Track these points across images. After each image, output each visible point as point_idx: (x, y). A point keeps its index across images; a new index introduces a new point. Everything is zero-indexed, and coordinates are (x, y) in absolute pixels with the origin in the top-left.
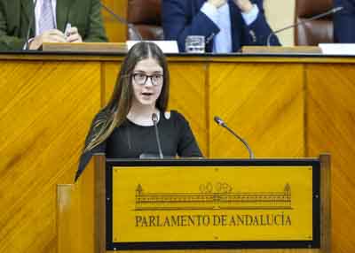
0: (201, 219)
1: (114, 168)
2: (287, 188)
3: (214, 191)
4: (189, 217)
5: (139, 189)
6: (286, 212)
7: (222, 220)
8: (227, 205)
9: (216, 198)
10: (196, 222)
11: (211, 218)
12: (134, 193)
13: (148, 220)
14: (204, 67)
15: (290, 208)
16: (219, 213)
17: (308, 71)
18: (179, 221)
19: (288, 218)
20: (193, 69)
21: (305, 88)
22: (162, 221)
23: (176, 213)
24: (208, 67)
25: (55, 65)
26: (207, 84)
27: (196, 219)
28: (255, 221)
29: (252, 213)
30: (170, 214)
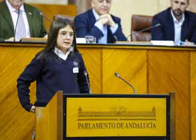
0: (111, 125)
1: (67, 98)
2: (154, 109)
3: (118, 110)
4: (105, 124)
5: (80, 109)
6: (153, 122)
7: (121, 125)
8: (124, 118)
9: (119, 114)
10: (108, 127)
11: (116, 124)
12: (77, 112)
13: (84, 126)
14: (100, 50)
15: (155, 120)
16: (120, 122)
17: (148, 53)
18: (100, 126)
19: (154, 125)
20: (95, 51)
21: (147, 61)
22: (91, 126)
23: (98, 122)
24: (102, 50)
25: (28, 49)
26: (102, 59)
27: (109, 125)
28: (138, 126)
29: (136, 122)
30: (95, 122)
